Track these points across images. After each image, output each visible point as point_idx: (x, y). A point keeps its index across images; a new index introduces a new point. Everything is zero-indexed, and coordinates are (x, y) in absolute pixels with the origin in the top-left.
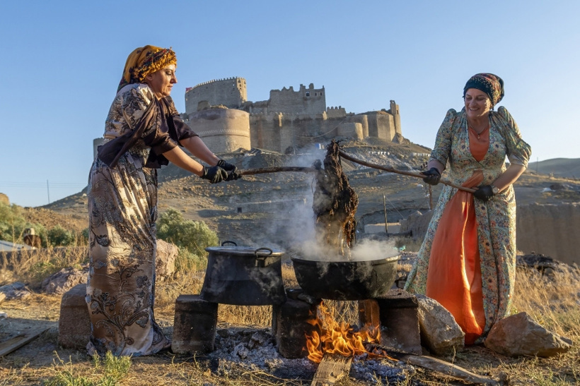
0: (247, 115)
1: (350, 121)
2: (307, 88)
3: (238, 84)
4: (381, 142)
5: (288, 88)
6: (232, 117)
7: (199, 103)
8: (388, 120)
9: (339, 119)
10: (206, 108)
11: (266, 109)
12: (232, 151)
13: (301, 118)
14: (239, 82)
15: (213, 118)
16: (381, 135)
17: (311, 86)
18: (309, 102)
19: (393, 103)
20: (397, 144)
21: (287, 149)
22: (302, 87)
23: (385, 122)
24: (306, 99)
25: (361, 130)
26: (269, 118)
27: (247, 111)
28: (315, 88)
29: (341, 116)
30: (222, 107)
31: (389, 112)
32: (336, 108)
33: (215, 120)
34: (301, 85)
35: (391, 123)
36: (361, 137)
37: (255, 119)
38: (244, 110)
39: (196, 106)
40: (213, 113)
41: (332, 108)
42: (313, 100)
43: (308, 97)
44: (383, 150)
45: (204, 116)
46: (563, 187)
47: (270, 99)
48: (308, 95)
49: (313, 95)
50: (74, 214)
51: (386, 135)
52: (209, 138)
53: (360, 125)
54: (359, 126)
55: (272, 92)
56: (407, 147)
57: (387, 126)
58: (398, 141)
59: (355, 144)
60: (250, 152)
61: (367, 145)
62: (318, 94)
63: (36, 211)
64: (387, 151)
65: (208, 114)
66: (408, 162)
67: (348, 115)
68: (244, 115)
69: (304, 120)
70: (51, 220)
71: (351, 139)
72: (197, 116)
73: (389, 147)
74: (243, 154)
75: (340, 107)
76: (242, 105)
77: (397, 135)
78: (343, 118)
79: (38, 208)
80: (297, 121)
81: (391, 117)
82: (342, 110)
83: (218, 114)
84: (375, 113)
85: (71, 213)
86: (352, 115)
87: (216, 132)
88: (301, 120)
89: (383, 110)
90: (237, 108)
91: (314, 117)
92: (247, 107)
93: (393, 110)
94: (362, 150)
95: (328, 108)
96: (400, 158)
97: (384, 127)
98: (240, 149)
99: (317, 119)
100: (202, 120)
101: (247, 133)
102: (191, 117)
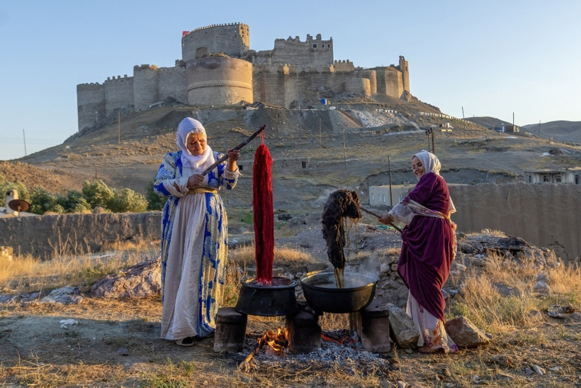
0: (250, 65)
1: (358, 76)
2: (314, 38)
3: (241, 31)
4: (389, 99)
5: (294, 38)
6: (233, 67)
7: (198, 49)
8: (397, 77)
9: (347, 74)
10: (205, 56)
11: (270, 59)
12: (234, 103)
13: (306, 71)
14: (242, 28)
15: (212, 67)
16: (389, 91)
17: (319, 36)
18: (316, 54)
19: (402, 59)
20: (405, 102)
21: (292, 103)
22: (309, 37)
23: (393, 78)
24: (313, 51)
25: (369, 86)
26: (273, 70)
27: (250, 61)
28: (322, 40)
29: (349, 70)
30: (223, 55)
31: (398, 68)
32: (344, 61)
33: (215, 70)
34: (308, 35)
35: (400, 80)
36: (368, 94)
37: (258, 70)
38: (246, 60)
39: (194, 52)
40: (213, 62)
41: (340, 61)
42: (321, 52)
43: (315, 49)
44: (391, 108)
45: (202, 65)
46: (561, 152)
47: (275, 49)
48: (315, 46)
49: (321, 47)
50: (56, 168)
51: (393, 92)
52: (208, 88)
53: (368, 80)
54: (367, 82)
55: (277, 41)
56: (415, 105)
57: (396, 82)
58: (406, 99)
59: (362, 101)
60: (252, 105)
61: (375, 102)
62: (326, 46)
63: (12, 165)
64: (394, 109)
65: (208, 63)
66: (415, 121)
67: (355, 69)
68: (247, 66)
69: (311, 73)
70: (30, 175)
71: (358, 96)
72: (195, 64)
73: (397, 105)
74: (244, 108)
75: (348, 61)
76: (245, 54)
77: (406, 93)
78: (352, 73)
79: (14, 162)
80: (303, 73)
81: (399, 74)
82: (350, 64)
83: (218, 63)
84: (383, 68)
85: (52, 168)
86: (360, 69)
87: (215, 82)
88: (307, 73)
89: (392, 66)
90: (239, 56)
91: (320, 70)
92: (250, 56)
93: (402, 67)
94: (368, 107)
95: (336, 61)
96: (407, 116)
97: (392, 84)
98: (242, 102)
99: (323, 73)
100: (200, 69)
101: (250, 85)
102: (188, 65)
